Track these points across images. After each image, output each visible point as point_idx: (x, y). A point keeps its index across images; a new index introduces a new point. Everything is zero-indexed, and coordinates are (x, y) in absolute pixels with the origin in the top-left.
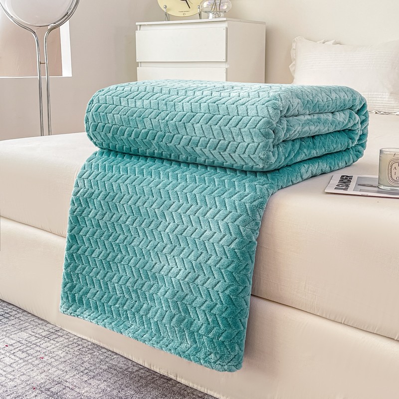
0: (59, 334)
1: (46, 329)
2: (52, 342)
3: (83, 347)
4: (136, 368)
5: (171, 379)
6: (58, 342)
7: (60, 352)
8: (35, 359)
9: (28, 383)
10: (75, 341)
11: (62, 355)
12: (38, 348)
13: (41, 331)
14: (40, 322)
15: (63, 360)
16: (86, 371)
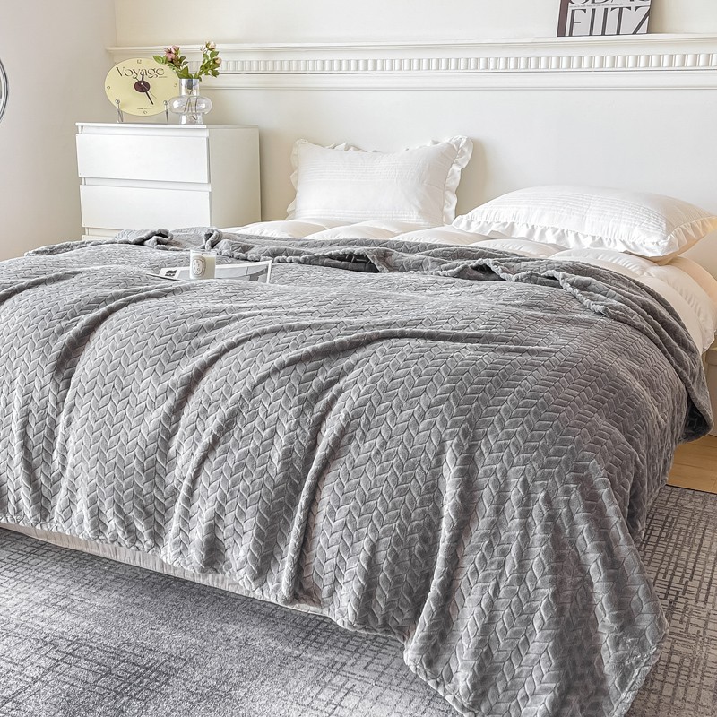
0: (47, 548)
1: (29, 544)
2: (41, 557)
3: (80, 559)
4: (146, 575)
5: (187, 581)
6: (48, 557)
7: (54, 568)
8: (27, 577)
9: (30, 600)
10: (68, 553)
11: (58, 570)
12: (26, 566)
13: (23, 547)
14: (18, 536)
15: (61, 574)
16: (91, 584)
